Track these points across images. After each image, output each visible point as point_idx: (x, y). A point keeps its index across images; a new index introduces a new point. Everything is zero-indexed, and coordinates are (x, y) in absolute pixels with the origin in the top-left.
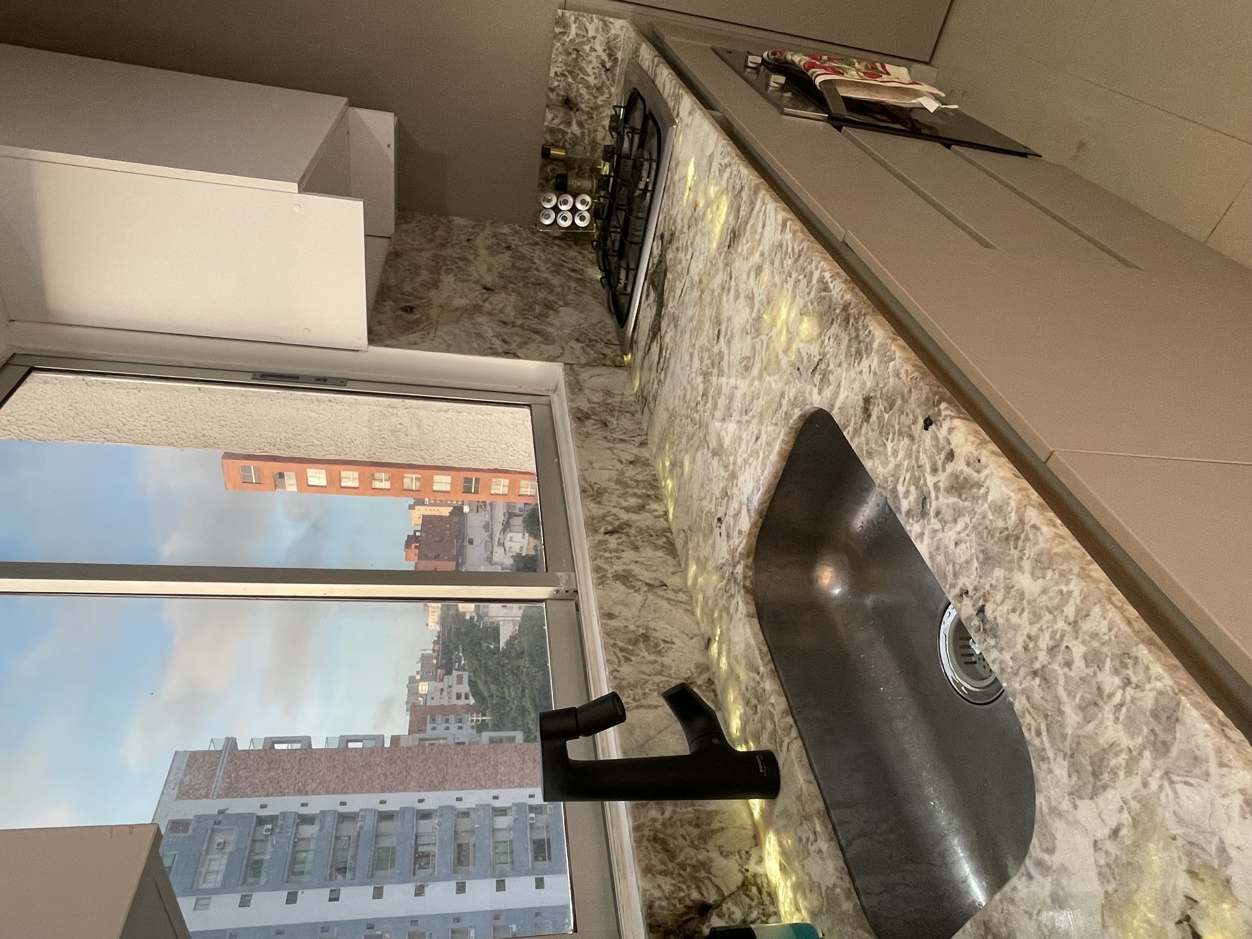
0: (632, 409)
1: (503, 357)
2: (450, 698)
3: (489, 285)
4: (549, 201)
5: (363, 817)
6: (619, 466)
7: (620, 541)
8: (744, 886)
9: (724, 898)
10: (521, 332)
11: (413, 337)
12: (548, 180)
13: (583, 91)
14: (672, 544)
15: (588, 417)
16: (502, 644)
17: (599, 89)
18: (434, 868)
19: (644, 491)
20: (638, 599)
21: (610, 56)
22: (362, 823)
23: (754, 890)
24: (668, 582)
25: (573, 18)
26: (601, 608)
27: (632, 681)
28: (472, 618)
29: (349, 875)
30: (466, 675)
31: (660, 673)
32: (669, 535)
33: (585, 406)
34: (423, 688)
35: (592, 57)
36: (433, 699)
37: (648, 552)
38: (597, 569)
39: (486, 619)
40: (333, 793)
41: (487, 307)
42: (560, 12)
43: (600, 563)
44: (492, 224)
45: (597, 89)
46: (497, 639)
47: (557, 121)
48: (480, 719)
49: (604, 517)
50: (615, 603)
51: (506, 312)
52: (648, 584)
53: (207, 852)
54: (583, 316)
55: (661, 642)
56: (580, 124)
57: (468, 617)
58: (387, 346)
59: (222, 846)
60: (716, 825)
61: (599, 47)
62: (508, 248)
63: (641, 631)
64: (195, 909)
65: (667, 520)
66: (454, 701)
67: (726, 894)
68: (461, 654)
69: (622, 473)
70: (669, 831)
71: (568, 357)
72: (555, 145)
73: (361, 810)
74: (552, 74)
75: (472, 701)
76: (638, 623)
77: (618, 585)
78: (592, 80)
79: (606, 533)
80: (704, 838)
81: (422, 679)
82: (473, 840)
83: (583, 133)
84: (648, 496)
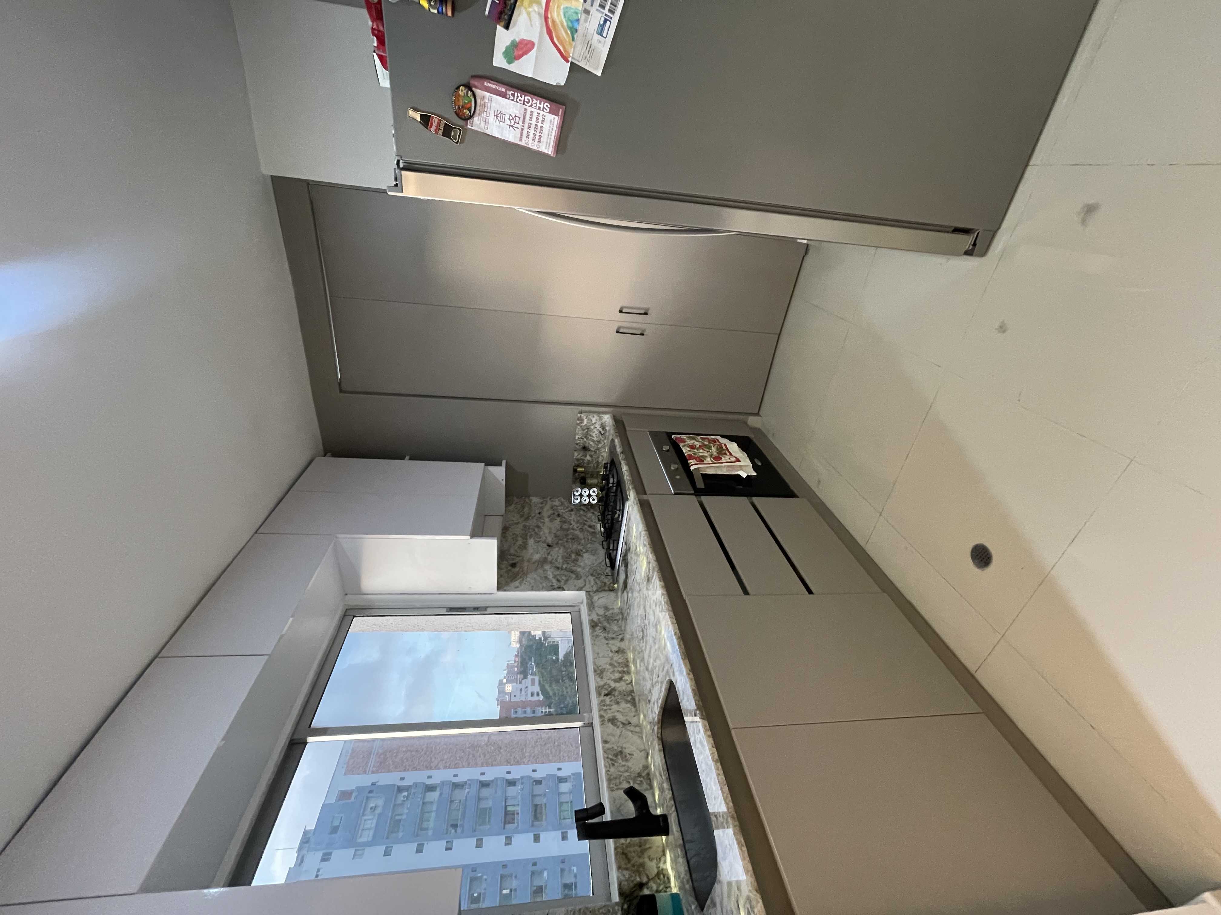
0: (617, 618)
1: (557, 591)
2: (526, 695)
3: (550, 543)
4: (577, 491)
5: (470, 785)
6: (611, 655)
7: (611, 699)
8: (658, 874)
9: (649, 880)
10: (566, 573)
11: (517, 583)
12: (576, 479)
13: (592, 443)
14: (634, 699)
15: (597, 625)
16: (561, 657)
17: (599, 442)
18: (518, 823)
19: (622, 669)
20: (618, 731)
21: (603, 429)
22: (468, 790)
23: (662, 876)
24: (632, 721)
25: (585, 417)
26: (602, 738)
27: (615, 776)
28: (540, 638)
29: (459, 830)
30: (537, 678)
31: (626, 771)
32: (632, 694)
33: (595, 618)
34: (509, 688)
35: (595, 430)
36: (515, 696)
37: (623, 705)
38: (601, 716)
39: (550, 640)
40: (449, 768)
41: (550, 558)
42: (579, 415)
43: (602, 713)
44: (550, 499)
45: (598, 442)
46: (556, 653)
47: (579, 456)
48: (547, 710)
49: (604, 685)
50: (608, 735)
51: (559, 561)
52: (623, 724)
53: (364, 815)
54: (595, 558)
55: (628, 755)
56: (591, 456)
57: (537, 638)
58: (505, 591)
59: (373, 809)
60: (647, 846)
61: (598, 426)
62: (559, 515)
63: (619, 749)
64: (353, 858)
65: (632, 685)
66: (530, 698)
67: (651, 877)
68: (533, 664)
69: (612, 658)
70: (628, 849)
71: (588, 587)
72: (578, 466)
73: (468, 780)
74: (577, 438)
75: (541, 697)
76: (618, 745)
77: (610, 724)
78: (595, 439)
79: (604, 696)
80: (643, 852)
81: (508, 682)
82: (544, 801)
83: (592, 459)
84: (624, 672)
